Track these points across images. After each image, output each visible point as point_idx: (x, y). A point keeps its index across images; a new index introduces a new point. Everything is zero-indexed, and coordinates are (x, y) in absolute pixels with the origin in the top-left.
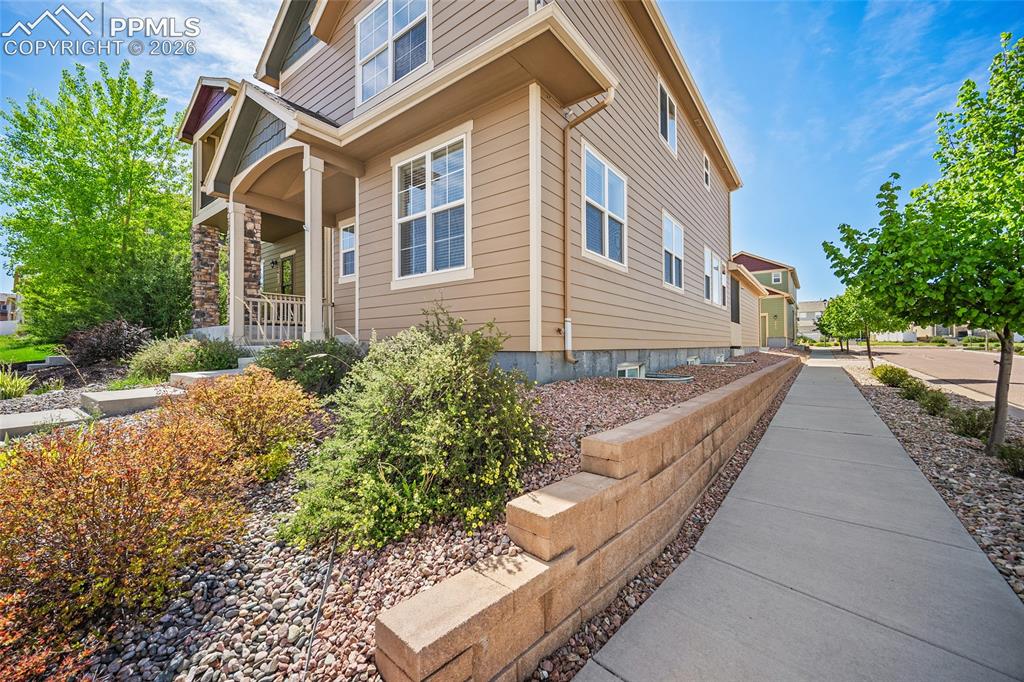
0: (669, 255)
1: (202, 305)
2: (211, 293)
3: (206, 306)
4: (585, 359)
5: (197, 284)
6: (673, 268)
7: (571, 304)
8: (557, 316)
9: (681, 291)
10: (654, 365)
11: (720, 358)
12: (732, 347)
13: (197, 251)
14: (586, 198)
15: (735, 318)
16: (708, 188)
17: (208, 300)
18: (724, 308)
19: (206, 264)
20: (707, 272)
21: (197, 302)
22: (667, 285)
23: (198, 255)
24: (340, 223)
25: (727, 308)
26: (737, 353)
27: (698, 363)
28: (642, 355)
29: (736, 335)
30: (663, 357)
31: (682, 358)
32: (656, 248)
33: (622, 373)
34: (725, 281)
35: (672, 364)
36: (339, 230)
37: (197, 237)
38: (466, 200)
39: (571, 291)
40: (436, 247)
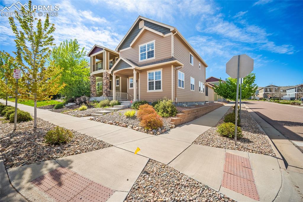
0: (192, 85)
1: (93, 92)
2: (95, 89)
3: (94, 92)
4: (178, 103)
5: (92, 88)
6: (192, 87)
7: (177, 95)
8: (175, 97)
9: (194, 91)
10: (189, 105)
11: (203, 104)
12: (206, 101)
13: (92, 80)
14: (179, 79)
15: (207, 94)
16: (200, 69)
17: (94, 91)
18: (204, 93)
19: (94, 83)
20: (200, 86)
21: (92, 92)
22: (191, 90)
23: (92, 81)
24: (129, 78)
25: (205, 93)
26: (207, 102)
27: (197, 104)
28: (187, 103)
29: (207, 98)
30: (190, 103)
31: (194, 103)
32: (189, 84)
33: (183, 106)
34: (204, 87)
35: (192, 105)
36: (129, 79)
37: (92, 77)
38: (161, 80)
39: (177, 93)
40: (156, 86)
